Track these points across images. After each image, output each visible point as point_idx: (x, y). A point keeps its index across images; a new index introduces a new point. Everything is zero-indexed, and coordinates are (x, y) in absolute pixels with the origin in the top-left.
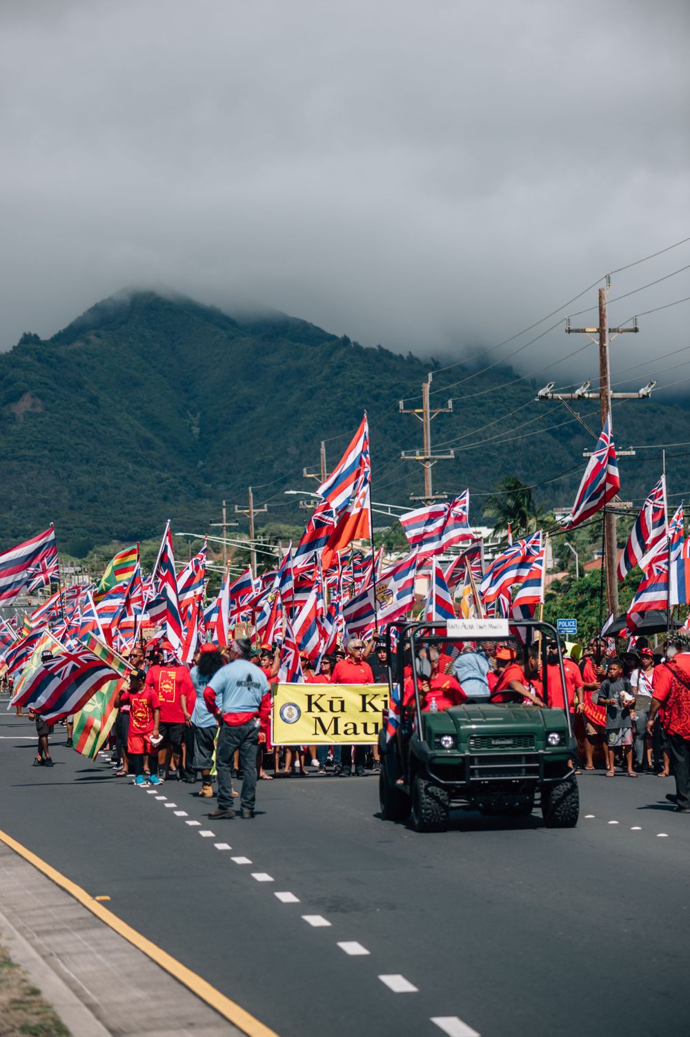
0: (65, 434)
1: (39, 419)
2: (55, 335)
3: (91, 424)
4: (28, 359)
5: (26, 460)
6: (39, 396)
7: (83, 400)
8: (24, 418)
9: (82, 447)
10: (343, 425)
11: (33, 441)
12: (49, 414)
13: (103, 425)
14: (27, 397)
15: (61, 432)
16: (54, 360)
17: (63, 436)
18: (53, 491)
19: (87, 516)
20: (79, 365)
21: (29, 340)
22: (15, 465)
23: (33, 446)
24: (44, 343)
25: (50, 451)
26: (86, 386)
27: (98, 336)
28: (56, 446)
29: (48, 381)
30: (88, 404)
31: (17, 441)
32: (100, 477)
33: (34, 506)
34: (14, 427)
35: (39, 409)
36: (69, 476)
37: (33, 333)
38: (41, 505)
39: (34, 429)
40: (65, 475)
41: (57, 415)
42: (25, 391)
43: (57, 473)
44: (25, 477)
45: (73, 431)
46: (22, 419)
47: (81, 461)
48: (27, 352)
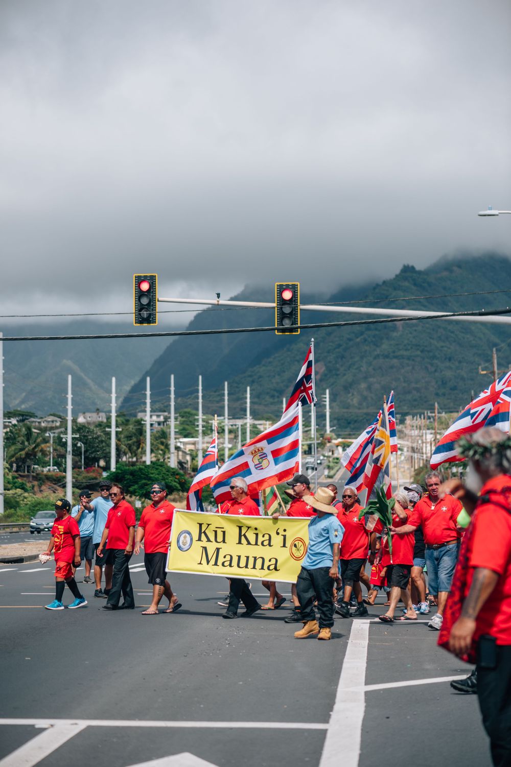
0: (433, 339)
1: (414, 328)
2: (428, 267)
3: (453, 332)
4: (406, 284)
5: (403, 358)
8: (403, 328)
9: (445, 349)
11: (409, 345)
13: (463, 333)
15: (430, 338)
16: (425, 285)
17: (432, 341)
18: (423, 381)
19: (449, 401)
20: (445, 288)
21: (408, 270)
22: (395, 362)
23: (409, 348)
24: (420, 272)
25: (422, 351)
26: (450, 304)
27: (459, 267)
28: (426, 349)
31: (397, 345)
32: (460, 371)
33: (409, 392)
34: (395, 334)
36: (436, 371)
37: (411, 264)
38: (415, 392)
39: (410, 335)
40: (433, 369)
41: (427, 325)
43: (426, 368)
44: (403, 371)
45: (439, 337)
46: (401, 328)
47: (445, 359)
48: (406, 279)
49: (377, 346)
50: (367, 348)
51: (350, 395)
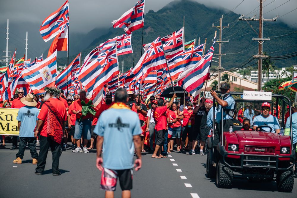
1: (153, 34)
2: (159, 11)
4: (150, 17)
6: (153, 27)
7: (165, 29)
10: (238, 39)
11: (150, 40)
12: (155, 33)
14: (149, 28)
16: (158, 18)
20: (164, 19)
21: (151, 12)
24: (155, 13)
26: (166, 25)
27: (170, 11)
29: (156, 24)
30: (166, 30)
31: (146, 40)
34: (145, 36)
35: (153, 31)
37: (152, 10)
39: (151, 37)
41: (157, 33)
42: (149, 26)
46: (148, 34)
48: (150, 15)
49: (139, 40)
50: (135, 41)
51: (128, 58)
